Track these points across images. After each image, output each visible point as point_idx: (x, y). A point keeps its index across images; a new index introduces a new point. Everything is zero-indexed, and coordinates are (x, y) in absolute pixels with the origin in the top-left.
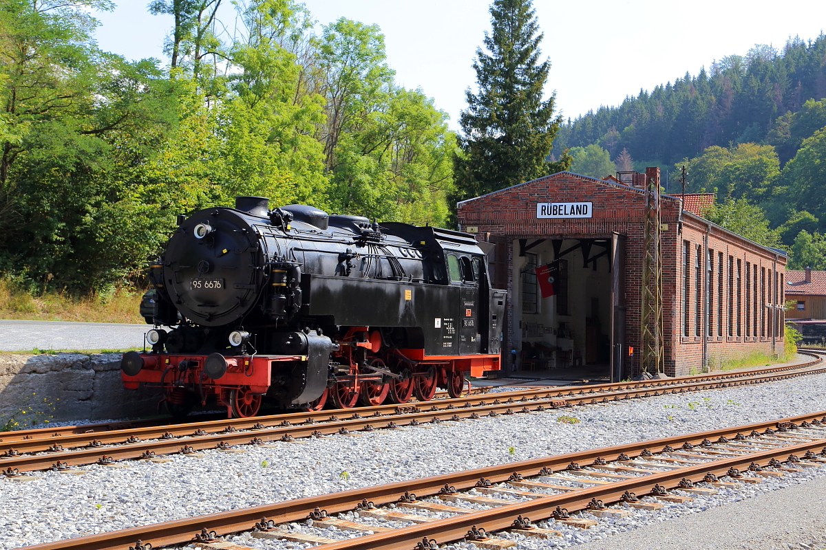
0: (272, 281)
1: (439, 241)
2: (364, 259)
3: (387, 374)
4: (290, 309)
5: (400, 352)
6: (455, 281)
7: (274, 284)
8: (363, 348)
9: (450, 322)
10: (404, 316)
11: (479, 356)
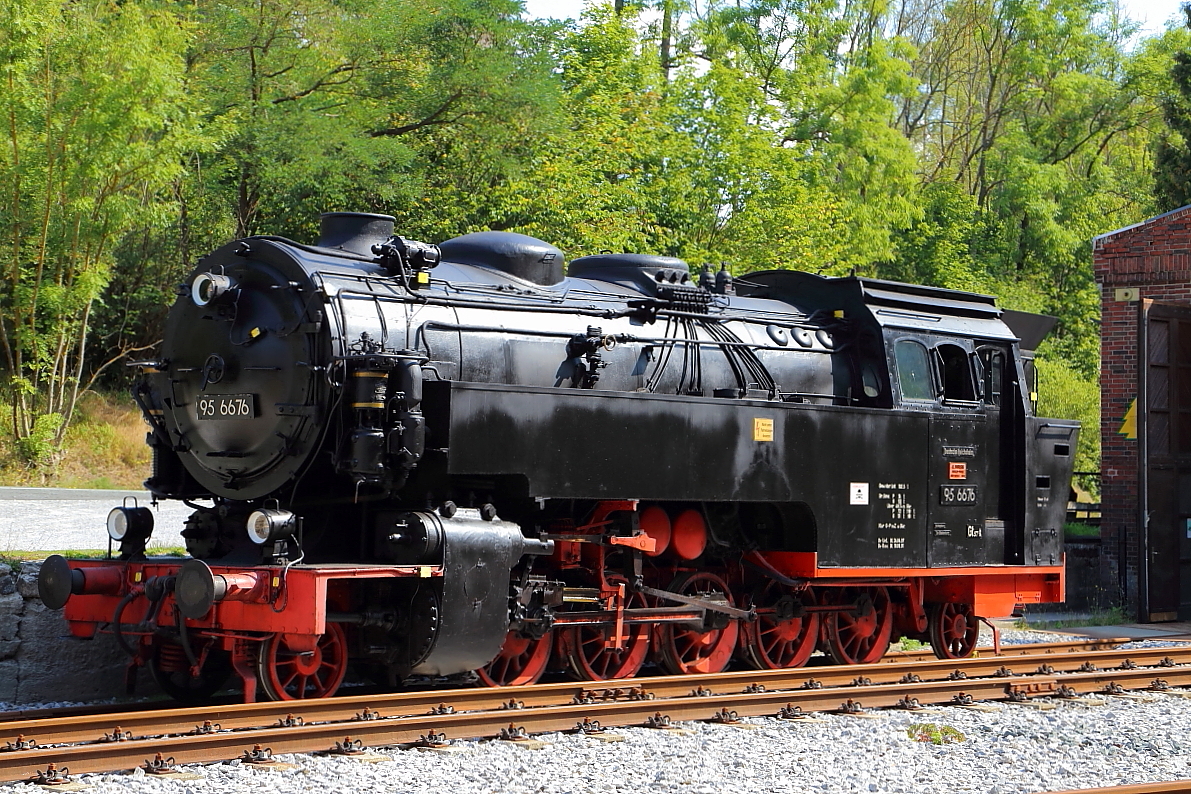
0: (351, 397)
1: (873, 309)
2: (647, 351)
3: (715, 609)
4: (395, 462)
5: (762, 558)
6: (915, 400)
7: (359, 405)
8: (631, 551)
9: (897, 491)
10: (751, 479)
11: (999, 569)
